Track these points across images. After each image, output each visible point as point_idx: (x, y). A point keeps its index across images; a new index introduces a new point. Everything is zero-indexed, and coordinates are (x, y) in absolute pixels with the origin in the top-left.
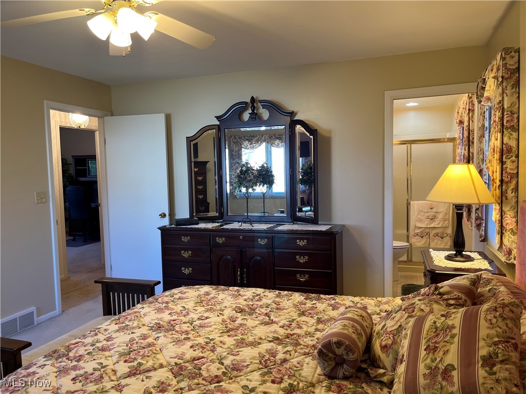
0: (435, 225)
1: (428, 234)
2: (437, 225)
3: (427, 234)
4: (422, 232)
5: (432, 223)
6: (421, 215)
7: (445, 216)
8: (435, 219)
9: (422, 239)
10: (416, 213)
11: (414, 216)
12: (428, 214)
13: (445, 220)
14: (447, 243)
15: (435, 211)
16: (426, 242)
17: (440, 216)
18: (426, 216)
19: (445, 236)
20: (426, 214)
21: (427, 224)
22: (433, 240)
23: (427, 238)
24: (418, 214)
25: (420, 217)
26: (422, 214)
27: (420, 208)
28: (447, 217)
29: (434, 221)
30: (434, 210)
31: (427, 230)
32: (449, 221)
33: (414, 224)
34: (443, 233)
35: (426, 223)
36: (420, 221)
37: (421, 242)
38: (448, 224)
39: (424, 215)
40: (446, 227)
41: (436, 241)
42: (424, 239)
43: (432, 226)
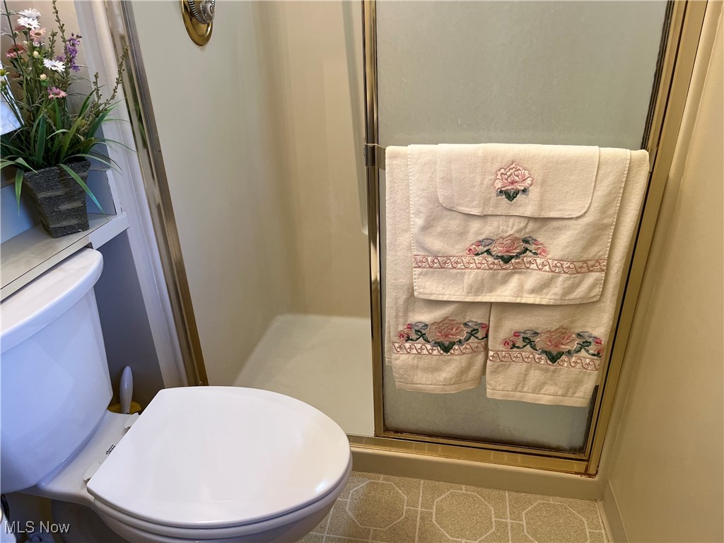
0: (521, 289)
1: (480, 333)
2: (533, 291)
3: (473, 333)
4: (445, 325)
5: (505, 280)
6: (442, 235)
7: (586, 248)
8: (528, 257)
9: (447, 356)
10: (419, 222)
11: (405, 239)
12: (489, 229)
13: (581, 267)
14: (578, 382)
15: (529, 210)
16: (464, 371)
17: (559, 244)
18: (471, 238)
19: (575, 346)
20: (475, 226)
21: (479, 288)
22: (504, 364)
23: (474, 351)
24: (426, 228)
25: (436, 244)
26: (454, 223)
27: (442, 194)
28: (599, 250)
29: (516, 270)
30: (527, 206)
31: (476, 317)
32: (607, 271)
33: (403, 281)
34: (563, 333)
35: (471, 277)
36: (439, 264)
37: (435, 369)
38: (598, 290)
39: (462, 234)
40: (586, 305)
41: (517, 369)
42: (456, 361)
43: (505, 294)
